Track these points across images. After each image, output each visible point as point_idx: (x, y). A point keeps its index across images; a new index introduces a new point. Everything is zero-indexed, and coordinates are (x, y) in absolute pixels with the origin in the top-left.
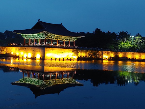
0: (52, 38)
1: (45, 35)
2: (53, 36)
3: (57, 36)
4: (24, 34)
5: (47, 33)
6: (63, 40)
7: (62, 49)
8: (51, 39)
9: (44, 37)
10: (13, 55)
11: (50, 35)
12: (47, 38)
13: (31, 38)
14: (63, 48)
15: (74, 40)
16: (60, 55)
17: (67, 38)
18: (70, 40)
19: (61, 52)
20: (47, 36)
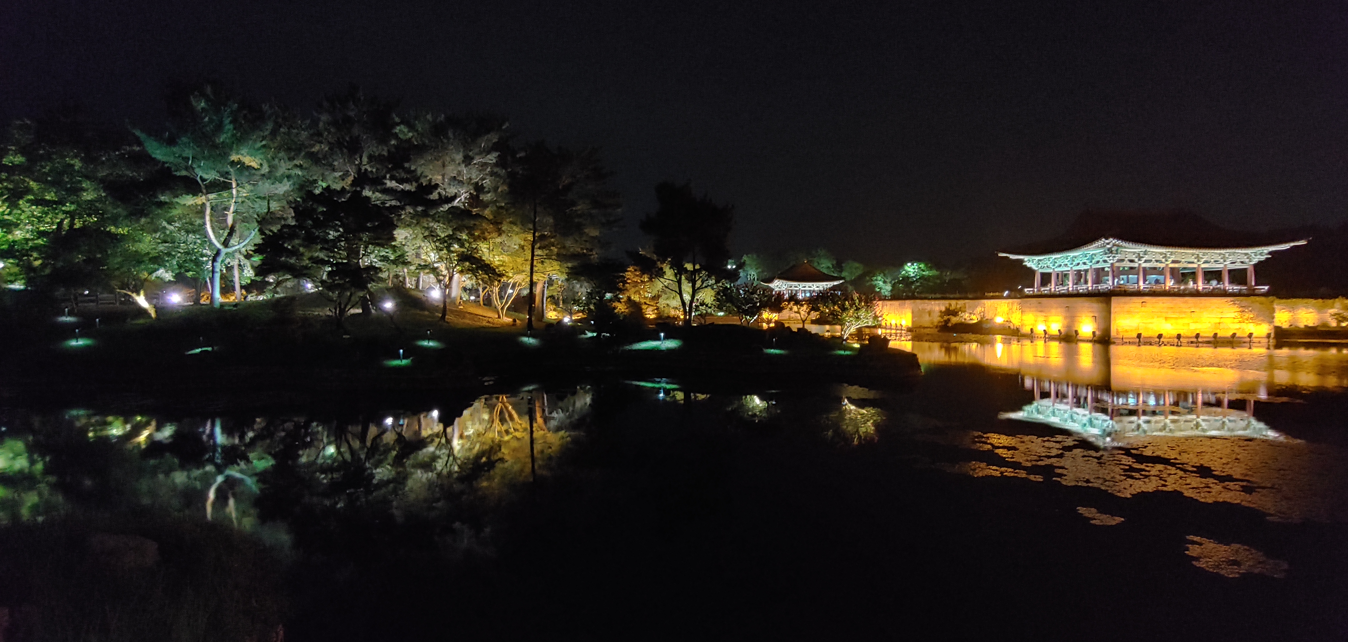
0: (1139, 260)
1: (1111, 252)
2: (1146, 253)
3: (1161, 253)
4: (1034, 257)
5: (1118, 246)
6: (1195, 266)
7: (1188, 299)
8: (1137, 265)
9: (1105, 261)
10: (1002, 324)
11: (1134, 253)
12: (1117, 264)
13: (1060, 266)
14: (1196, 294)
15: (1248, 260)
16: (1180, 321)
17: (1213, 257)
18: (1229, 265)
19: (1184, 310)
20: (1118, 257)
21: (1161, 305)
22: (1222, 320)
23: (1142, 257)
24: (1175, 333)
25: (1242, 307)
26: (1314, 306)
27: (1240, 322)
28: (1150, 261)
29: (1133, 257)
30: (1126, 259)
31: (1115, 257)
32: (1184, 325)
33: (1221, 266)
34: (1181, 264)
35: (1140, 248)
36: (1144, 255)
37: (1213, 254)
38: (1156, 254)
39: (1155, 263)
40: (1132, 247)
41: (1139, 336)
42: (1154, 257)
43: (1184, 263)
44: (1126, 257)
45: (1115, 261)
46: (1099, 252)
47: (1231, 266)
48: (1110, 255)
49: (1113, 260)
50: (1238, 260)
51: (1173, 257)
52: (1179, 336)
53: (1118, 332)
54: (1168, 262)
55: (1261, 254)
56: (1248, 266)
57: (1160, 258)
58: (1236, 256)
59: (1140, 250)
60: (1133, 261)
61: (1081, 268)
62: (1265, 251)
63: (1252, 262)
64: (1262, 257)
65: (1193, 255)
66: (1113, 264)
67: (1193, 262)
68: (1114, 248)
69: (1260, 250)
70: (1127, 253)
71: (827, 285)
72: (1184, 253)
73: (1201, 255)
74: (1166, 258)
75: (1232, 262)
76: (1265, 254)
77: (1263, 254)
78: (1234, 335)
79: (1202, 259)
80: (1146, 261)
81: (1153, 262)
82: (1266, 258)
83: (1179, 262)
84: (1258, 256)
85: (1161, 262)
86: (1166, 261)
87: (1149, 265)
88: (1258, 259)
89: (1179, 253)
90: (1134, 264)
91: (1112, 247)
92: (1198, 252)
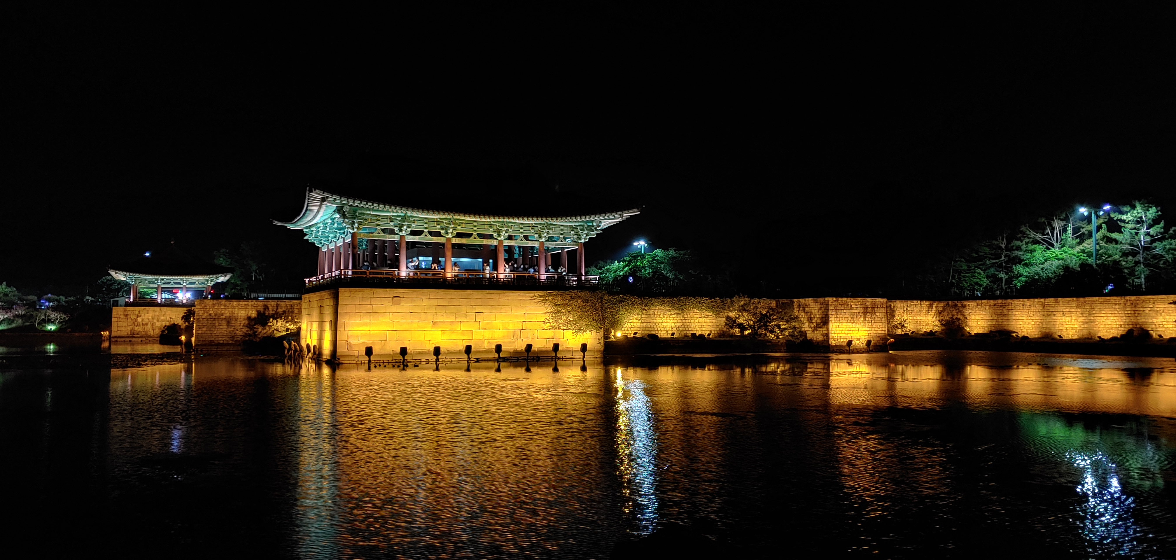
0: (399, 230)
3: (435, 221)
6: (494, 242)
12: (361, 235)
17: (522, 231)
18: (547, 242)
19: (464, 309)
20: (360, 224)
23: (402, 226)
24: (462, 347)
25: (556, 305)
26: (710, 308)
28: (420, 233)
29: (391, 226)
30: (379, 228)
31: (353, 223)
32: (463, 333)
33: (536, 245)
34: (472, 238)
35: (395, 211)
36: (404, 222)
37: (522, 226)
38: (426, 221)
39: (426, 236)
40: (380, 209)
41: (369, 351)
42: (426, 226)
43: (477, 237)
44: (379, 225)
45: (356, 230)
46: (337, 216)
47: (550, 245)
48: (346, 220)
49: (353, 228)
50: (562, 237)
51: (459, 228)
52: (437, 351)
53: (350, 346)
54: (450, 236)
55: (590, 228)
56: (576, 245)
57: (437, 228)
58: (558, 230)
59: (396, 214)
60: (392, 232)
61: (340, 243)
62: (595, 224)
63: (580, 239)
64: (592, 233)
65: (491, 226)
66: (353, 235)
67: (491, 237)
68: (346, 209)
69: (586, 222)
70: (380, 218)
71: (207, 280)
72: (475, 221)
73: (499, 226)
74: (446, 229)
75: (550, 239)
76: (595, 228)
77: (593, 228)
78: (529, 346)
79: (504, 232)
80: (414, 233)
81: (424, 234)
82: (597, 234)
83: (469, 235)
84: (586, 232)
85: (438, 234)
86: (447, 233)
87: (419, 239)
88: (587, 235)
89: (464, 222)
90: (393, 236)
91: (342, 207)
92: (493, 222)
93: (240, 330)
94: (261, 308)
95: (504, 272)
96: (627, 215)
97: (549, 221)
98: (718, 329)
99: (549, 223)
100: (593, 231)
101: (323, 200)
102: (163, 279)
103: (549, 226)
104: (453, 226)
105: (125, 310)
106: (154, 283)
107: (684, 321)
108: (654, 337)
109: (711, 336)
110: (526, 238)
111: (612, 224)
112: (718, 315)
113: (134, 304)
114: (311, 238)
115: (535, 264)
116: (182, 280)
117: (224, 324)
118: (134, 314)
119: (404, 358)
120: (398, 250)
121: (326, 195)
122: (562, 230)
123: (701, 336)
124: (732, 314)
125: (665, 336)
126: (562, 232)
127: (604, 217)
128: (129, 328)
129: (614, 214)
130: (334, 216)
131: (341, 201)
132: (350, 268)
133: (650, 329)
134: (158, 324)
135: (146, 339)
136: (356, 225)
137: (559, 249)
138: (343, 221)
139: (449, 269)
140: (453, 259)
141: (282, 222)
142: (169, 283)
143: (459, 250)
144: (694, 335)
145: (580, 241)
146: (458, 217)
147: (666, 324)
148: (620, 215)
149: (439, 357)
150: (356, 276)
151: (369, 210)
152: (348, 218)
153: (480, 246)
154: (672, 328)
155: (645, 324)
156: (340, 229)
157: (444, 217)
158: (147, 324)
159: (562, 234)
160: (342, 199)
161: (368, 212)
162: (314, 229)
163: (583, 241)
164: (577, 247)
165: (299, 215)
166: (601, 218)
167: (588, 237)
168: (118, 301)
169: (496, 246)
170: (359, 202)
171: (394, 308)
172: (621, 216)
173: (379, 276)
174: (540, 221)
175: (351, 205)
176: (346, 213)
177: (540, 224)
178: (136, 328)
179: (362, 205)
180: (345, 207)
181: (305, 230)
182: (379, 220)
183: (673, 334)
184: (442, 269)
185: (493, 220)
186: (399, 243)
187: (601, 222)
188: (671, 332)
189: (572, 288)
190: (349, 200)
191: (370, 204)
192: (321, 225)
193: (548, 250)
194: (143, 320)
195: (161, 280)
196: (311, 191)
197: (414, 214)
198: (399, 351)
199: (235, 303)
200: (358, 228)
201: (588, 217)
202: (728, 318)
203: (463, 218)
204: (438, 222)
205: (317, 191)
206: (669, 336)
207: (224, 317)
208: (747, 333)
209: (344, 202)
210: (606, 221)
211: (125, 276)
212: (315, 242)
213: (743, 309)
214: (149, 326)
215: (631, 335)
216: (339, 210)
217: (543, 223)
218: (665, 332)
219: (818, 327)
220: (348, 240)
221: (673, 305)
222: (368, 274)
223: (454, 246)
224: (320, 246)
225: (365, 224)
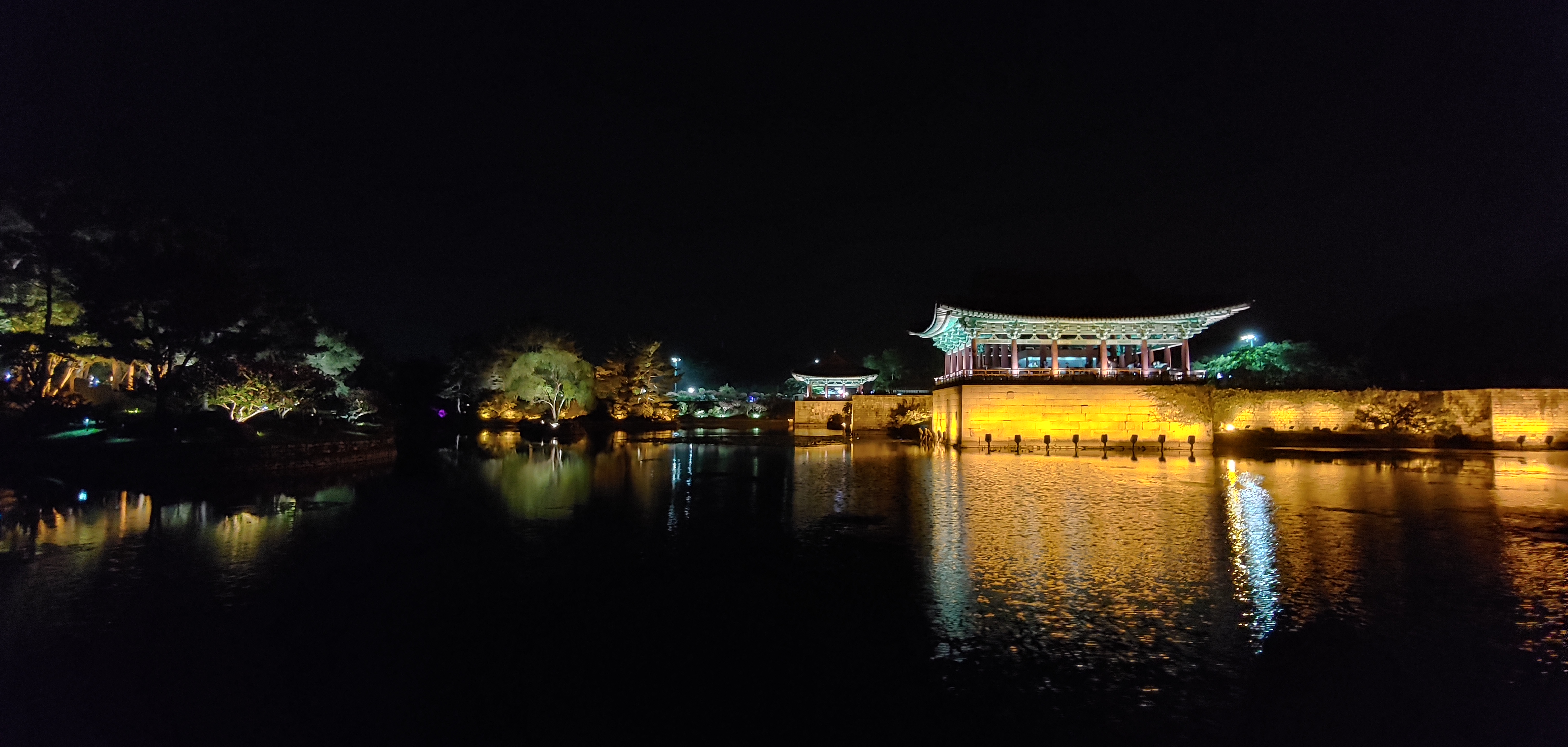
0: (1011, 335)
2: (1015, 325)
3: (1042, 326)
7: (1075, 387)
8: (1009, 342)
15: (1179, 334)
16: (1065, 418)
17: (1124, 330)
18: (1150, 340)
19: (1071, 403)
20: (978, 332)
21: (1036, 396)
22: (1133, 417)
23: (1014, 331)
24: (1070, 435)
25: (1160, 399)
26: (1335, 401)
27: (1158, 420)
28: (1029, 337)
29: (1004, 332)
30: (994, 334)
31: (972, 331)
32: (1071, 423)
33: (1139, 343)
34: (1076, 339)
35: (1007, 319)
36: (1015, 328)
37: (1123, 326)
38: (1034, 326)
39: (1034, 339)
40: (995, 318)
41: (988, 438)
42: (1034, 330)
43: (1080, 338)
44: (994, 332)
45: (975, 336)
46: (960, 325)
47: (1153, 343)
48: (967, 329)
49: (973, 336)
50: (1164, 334)
51: (1064, 331)
52: (1047, 439)
53: (973, 433)
54: (1056, 338)
55: (1195, 325)
56: (1180, 342)
57: (1044, 332)
58: (1160, 328)
59: (1008, 322)
60: (1005, 337)
61: (962, 348)
62: (1199, 321)
63: (1184, 335)
64: (1197, 329)
65: (1094, 327)
66: (973, 341)
67: (1094, 337)
68: (967, 319)
69: (1190, 319)
70: (994, 326)
71: (860, 380)
72: (1079, 324)
73: (1102, 327)
74: (1052, 332)
75: (1153, 337)
76: (1201, 325)
77: (1198, 325)
78: (1134, 438)
79: (1107, 333)
80: (1024, 337)
81: (1032, 338)
82: (1202, 330)
83: (1074, 337)
84: (1190, 329)
85: (1046, 337)
86: (1053, 336)
87: (1028, 342)
88: (1191, 331)
89: (1068, 325)
90: (1006, 340)
91: (963, 318)
92: (1096, 324)
93: (886, 419)
94: (901, 402)
95: (1107, 369)
96: (1234, 310)
97: (1152, 320)
98: (1346, 423)
99: (1151, 322)
100: (1198, 327)
101: (948, 313)
102: (828, 380)
103: (1151, 325)
104: (1058, 329)
105: (804, 404)
106: (822, 383)
107: (1305, 415)
108: (1270, 431)
109: (1337, 430)
110: (1128, 337)
111: (1218, 320)
112: (1345, 408)
113: (810, 399)
114: (939, 345)
115: (1137, 360)
116: (842, 380)
117: (874, 414)
118: (810, 406)
119: (1018, 444)
120: (1010, 352)
121: (951, 309)
122: (1165, 328)
123: (1326, 431)
124: (1364, 408)
125: (1283, 429)
126: (1165, 330)
127: (1209, 314)
128: (807, 417)
129: (1220, 310)
130: (956, 327)
131: (963, 313)
132: (971, 368)
133: (1265, 422)
134: (826, 414)
135: (817, 425)
136: (975, 332)
137: (1162, 346)
138: (965, 330)
139: (1055, 367)
140: (1059, 358)
141: (916, 332)
142: (833, 383)
143: (1064, 350)
144: (1317, 429)
145: (1184, 338)
146: (1063, 322)
147: (1284, 417)
148: (1227, 311)
149: (1050, 444)
150: (976, 375)
151: (986, 319)
152: (968, 327)
153: (1083, 346)
154: (1290, 422)
155: (1258, 417)
156: (962, 336)
157: (1050, 322)
158: (818, 414)
159: (1165, 332)
160: (964, 311)
161: (985, 321)
162: (941, 337)
163: (1187, 338)
164: (1181, 344)
165: (930, 326)
166: (1206, 314)
167: (1193, 334)
168: (798, 397)
169: (1099, 346)
170: (977, 313)
171: (1009, 402)
172: (1229, 312)
173: (995, 375)
174: (1142, 320)
175: (970, 317)
176: (967, 323)
177: (1142, 323)
178: (811, 417)
179: (979, 316)
180: (966, 317)
181: (934, 339)
182: (994, 328)
183: (1292, 428)
184: (1049, 367)
185: (1096, 322)
186: (1011, 347)
187: (1206, 319)
188: (1289, 425)
189: (1178, 382)
190: (969, 312)
191: (986, 314)
192: (946, 334)
193: (1150, 347)
194: (815, 411)
195: (827, 380)
196: (938, 307)
197: (1024, 321)
198: (1013, 438)
199: (881, 398)
200: (977, 335)
201: (1192, 314)
202: (1358, 411)
203: (1067, 322)
204: (1045, 327)
205: (943, 306)
206: (1287, 429)
207: (873, 409)
208: (1383, 427)
209: (964, 314)
210: (1212, 317)
211: (803, 378)
212: (942, 348)
213: (1378, 402)
214: (820, 415)
215: (1242, 427)
216: (962, 321)
217: (1146, 322)
218: (1282, 425)
219: (1476, 420)
220: (969, 345)
221: (1291, 399)
222: (986, 373)
223: (1059, 346)
224: (946, 351)
225: (983, 332)
